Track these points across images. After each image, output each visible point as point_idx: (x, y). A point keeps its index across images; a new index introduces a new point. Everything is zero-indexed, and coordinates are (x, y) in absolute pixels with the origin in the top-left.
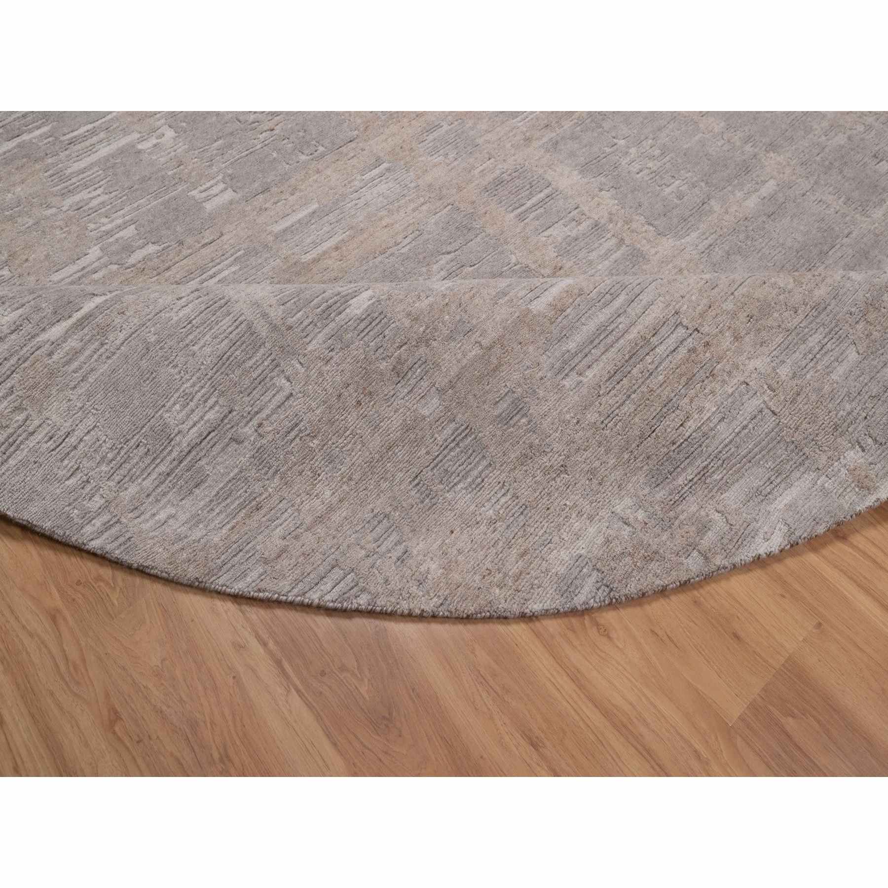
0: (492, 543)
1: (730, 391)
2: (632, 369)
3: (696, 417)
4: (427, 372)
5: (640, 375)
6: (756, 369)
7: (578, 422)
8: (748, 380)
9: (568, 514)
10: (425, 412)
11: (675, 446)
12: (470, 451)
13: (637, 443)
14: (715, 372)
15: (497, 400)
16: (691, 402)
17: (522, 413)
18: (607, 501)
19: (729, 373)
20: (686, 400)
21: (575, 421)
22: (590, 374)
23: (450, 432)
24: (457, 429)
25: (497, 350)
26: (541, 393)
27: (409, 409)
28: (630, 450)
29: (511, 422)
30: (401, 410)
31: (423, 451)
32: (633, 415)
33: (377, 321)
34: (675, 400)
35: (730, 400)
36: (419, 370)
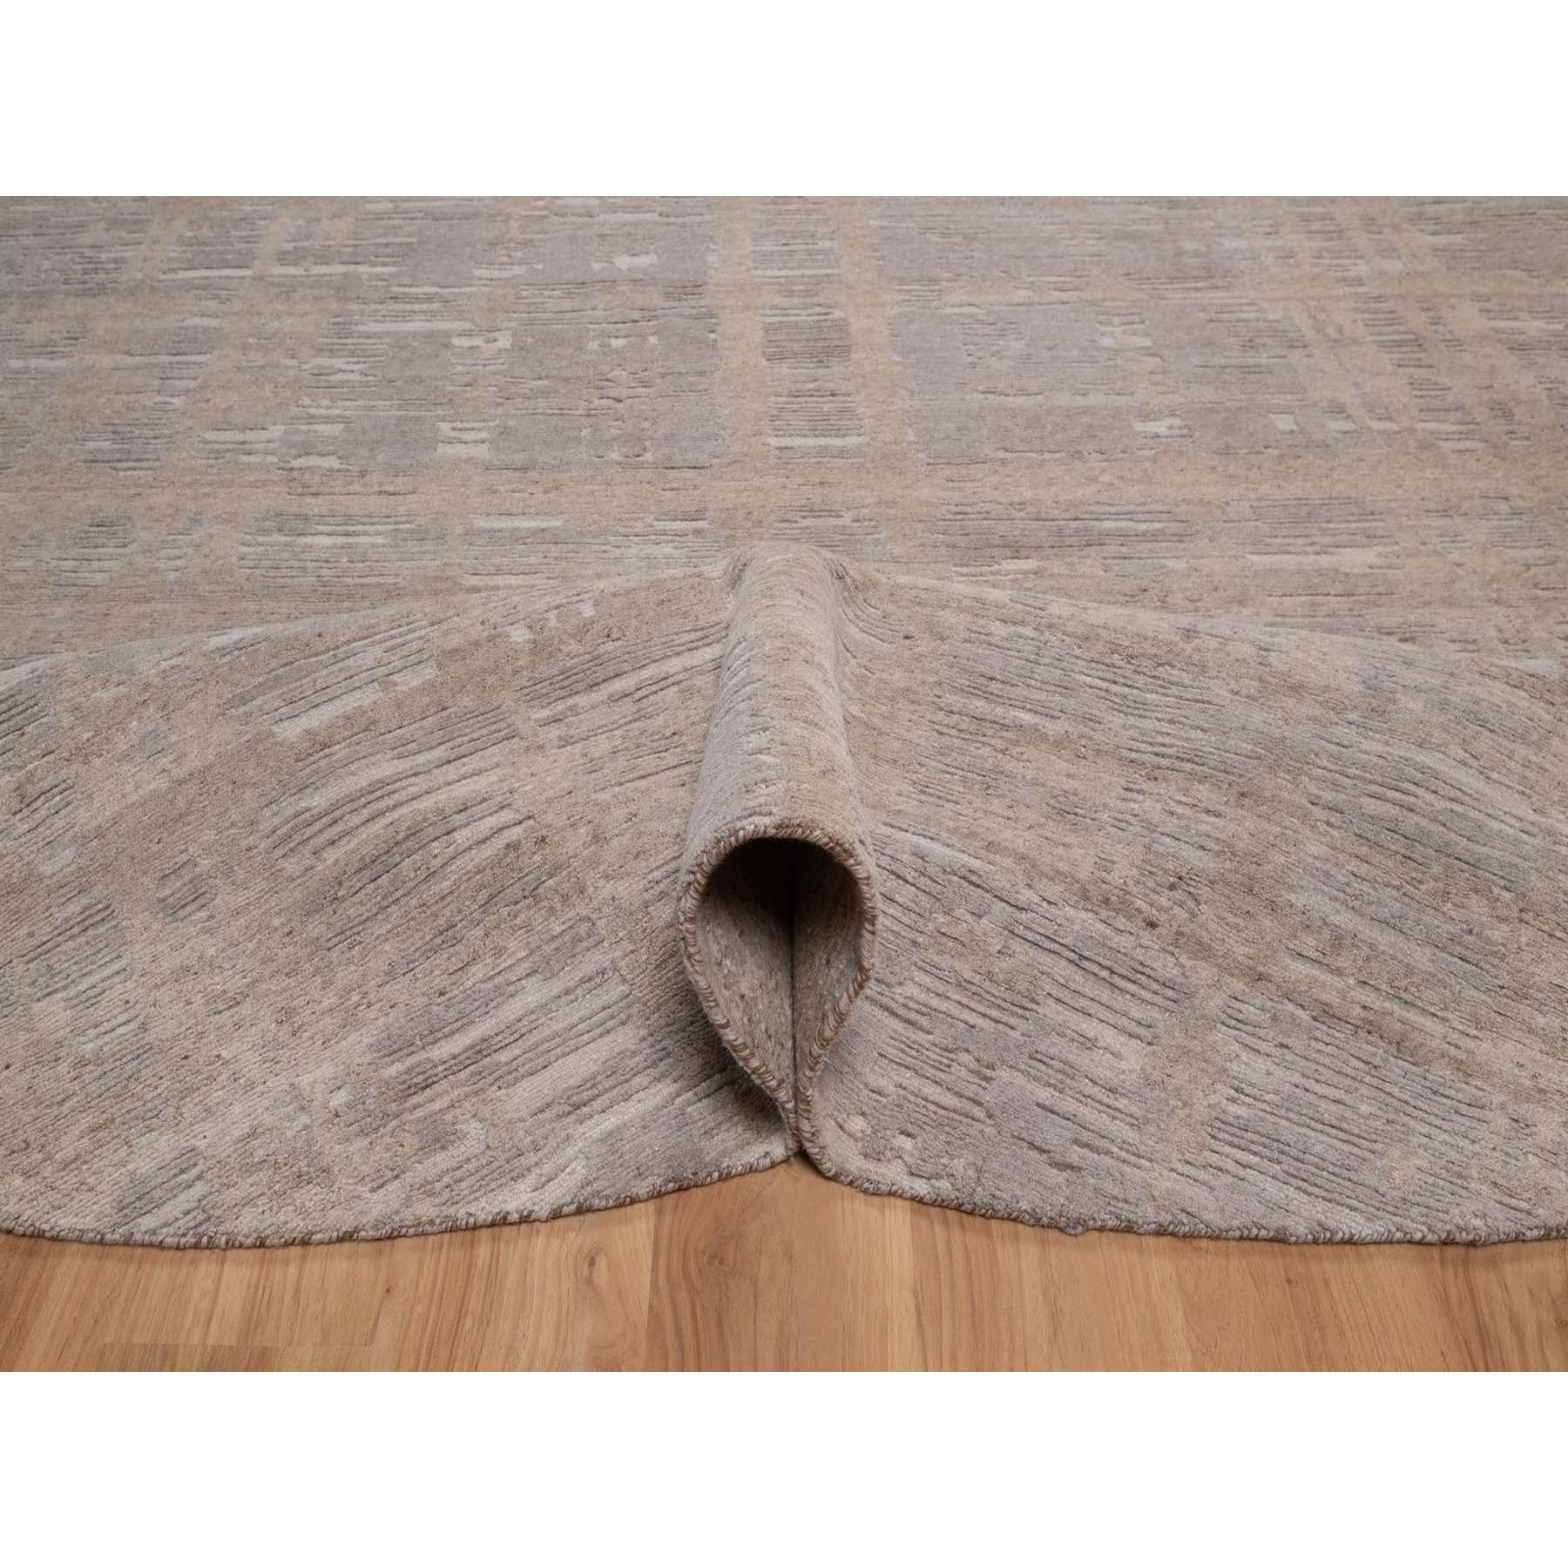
0: (59, 1098)
1: (558, 930)
2: (402, 860)
3: (488, 961)
4: (69, 803)
5: (412, 875)
6: (613, 899)
7: (290, 933)
8: (594, 916)
9: (215, 1073)
10: (47, 869)
11: (442, 998)
12: (101, 946)
13: (379, 980)
14: (541, 890)
15: (167, 872)
16: (487, 935)
17: (202, 901)
18: (293, 1063)
19: (565, 899)
20: (479, 932)
21: (287, 930)
22: (330, 856)
23: (79, 909)
24: (90, 907)
25: (192, 788)
26: (240, 874)
27: (22, 859)
28: (364, 989)
29: (182, 913)
30: (8, 858)
31: (25, 930)
32: (382, 938)
33: (20, 708)
34: (459, 925)
35: (554, 945)
36: (58, 798)
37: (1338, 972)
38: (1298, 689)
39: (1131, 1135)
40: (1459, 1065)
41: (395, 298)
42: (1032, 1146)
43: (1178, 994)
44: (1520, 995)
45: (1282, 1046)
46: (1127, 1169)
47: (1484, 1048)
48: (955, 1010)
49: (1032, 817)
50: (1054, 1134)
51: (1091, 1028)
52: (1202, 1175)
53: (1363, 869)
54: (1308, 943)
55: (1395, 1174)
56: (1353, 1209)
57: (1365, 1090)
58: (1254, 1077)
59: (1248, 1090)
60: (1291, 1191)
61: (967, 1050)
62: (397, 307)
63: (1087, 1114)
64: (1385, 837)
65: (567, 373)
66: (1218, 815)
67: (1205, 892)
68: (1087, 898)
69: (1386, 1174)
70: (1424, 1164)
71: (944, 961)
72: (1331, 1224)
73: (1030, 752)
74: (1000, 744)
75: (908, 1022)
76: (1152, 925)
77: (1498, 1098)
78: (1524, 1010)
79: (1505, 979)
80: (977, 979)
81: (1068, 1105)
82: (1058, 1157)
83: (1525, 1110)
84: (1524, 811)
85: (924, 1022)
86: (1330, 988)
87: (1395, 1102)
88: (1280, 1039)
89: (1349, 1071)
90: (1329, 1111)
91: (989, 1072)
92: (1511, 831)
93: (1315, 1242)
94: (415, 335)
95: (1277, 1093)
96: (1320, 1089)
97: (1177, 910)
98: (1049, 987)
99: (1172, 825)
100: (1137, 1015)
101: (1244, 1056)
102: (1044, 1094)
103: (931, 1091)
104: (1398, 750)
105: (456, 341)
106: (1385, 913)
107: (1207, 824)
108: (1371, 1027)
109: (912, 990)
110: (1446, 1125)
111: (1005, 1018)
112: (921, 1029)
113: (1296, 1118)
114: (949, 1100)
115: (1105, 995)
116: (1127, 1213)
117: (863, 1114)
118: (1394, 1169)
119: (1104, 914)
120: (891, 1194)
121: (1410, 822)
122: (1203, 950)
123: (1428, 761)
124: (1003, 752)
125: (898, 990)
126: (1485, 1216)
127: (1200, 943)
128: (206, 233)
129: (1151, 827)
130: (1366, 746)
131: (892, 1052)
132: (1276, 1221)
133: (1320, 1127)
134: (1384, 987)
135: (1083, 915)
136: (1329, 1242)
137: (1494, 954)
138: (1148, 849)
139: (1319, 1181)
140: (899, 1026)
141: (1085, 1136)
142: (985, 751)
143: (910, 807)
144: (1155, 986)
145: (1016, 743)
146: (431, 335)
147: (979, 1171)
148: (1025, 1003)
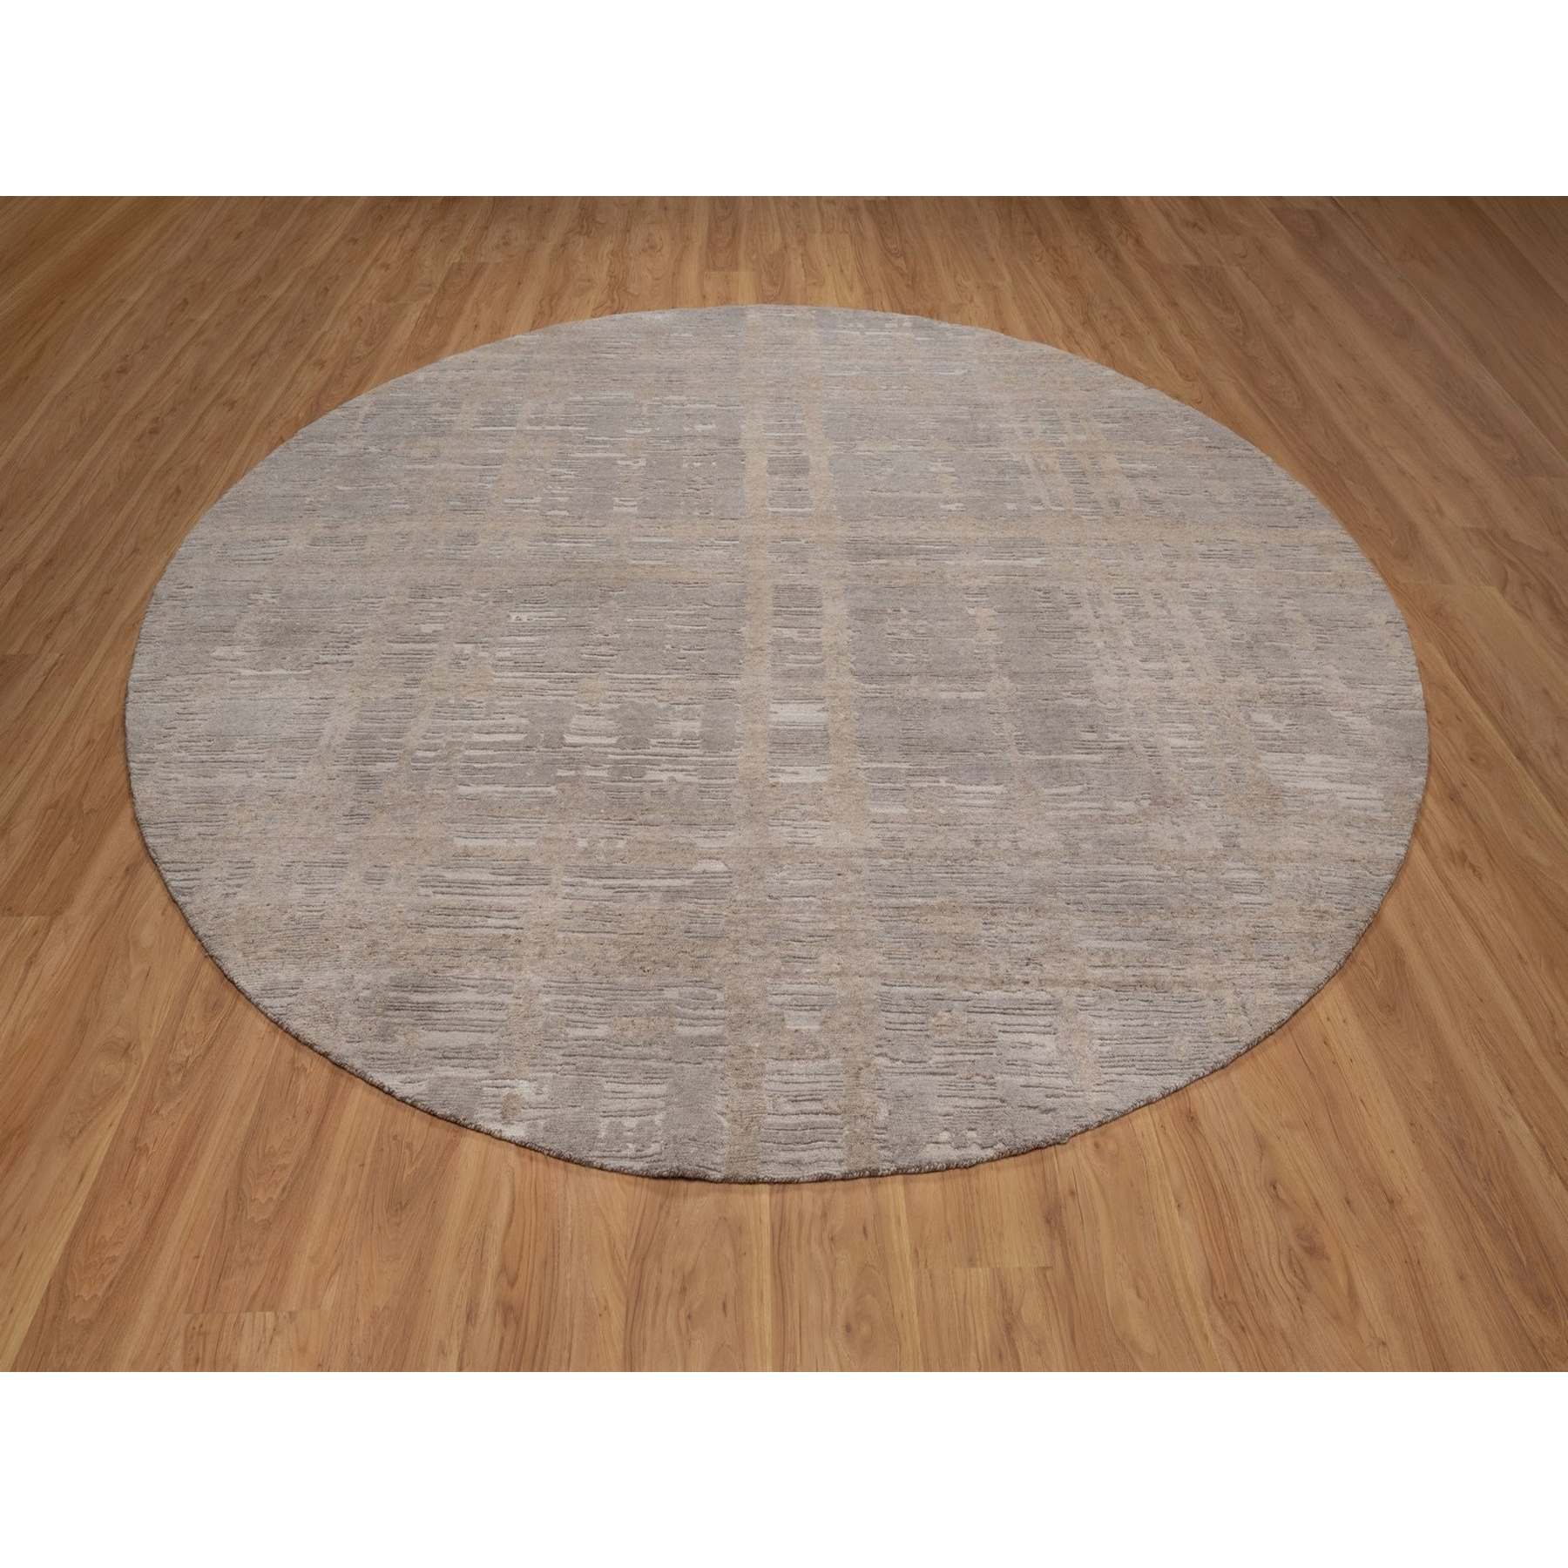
37: (1114, 967)
38: (1037, 854)
39: (1069, 1083)
40: (1183, 984)
41: (588, 442)
42: (1029, 1107)
43: (1054, 1006)
44: (1191, 944)
45: (1110, 1009)
46: (1075, 1100)
47: (1189, 972)
48: (960, 1057)
49: (948, 953)
50: (1035, 1096)
51: (1026, 1038)
52: (1107, 1087)
53: (1102, 923)
54: (1096, 960)
55: (1182, 1049)
56: (1171, 1074)
57: (1152, 1014)
58: (1106, 1030)
59: (1106, 1037)
60: (1146, 1078)
61: (977, 1075)
62: (590, 446)
63: (1045, 1081)
64: (1104, 908)
65: (674, 477)
66: (1031, 925)
67: (1042, 960)
68: (994, 985)
69: (1178, 1051)
70: (1190, 1038)
71: (945, 1037)
72: (1167, 1086)
73: (930, 918)
74: (914, 918)
75: (943, 1074)
76: (1027, 983)
77: (1205, 992)
78: (1195, 949)
79: (1181, 941)
80: (964, 1038)
81: (1034, 1080)
82: (1043, 1108)
83: (1218, 993)
84: (1152, 871)
85: (951, 1070)
86: (1115, 975)
87: (1167, 1015)
88: (1108, 1007)
89: (1141, 1008)
90: (1143, 1032)
91: (992, 1081)
92: (1153, 883)
93: (1164, 1097)
94: (599, 459)
95: (1118, 1033)
96: (1133, 1023)
97: (1035, 972)
98: (998, 1028)
99: (1014, 937)
100: (1043, 1023)
101: (1097, 1021)
102: (1022, 1080)
103: (971, 1103)
104: (1091, 869)
105: (619, 462)
106: (1119, 936)
107: (1028, 931)
108: (1141, 984)
109: (938, 1058)
110: (1191, 1015)
111: (987, 1050)
112: (951, 1074)
113: (1130, 1041)
114: (981, 1103)
115: (1023, 1020)
116: (1084, 1122)
117: (946, 1129)
118: (1179, 1047)
119: (1004, 987)
120: (978, 1163)
121: (1110, 898)
122: (1055, 982)
123: (1105, 870)
124: (917, 922)
125: (931, 1062)
126: (1224, 1053)
127: (1051, 980)
128: (490, 409)
129: (1006, 941)
130: (1078, 871)
131: (944, 1092)
132: (1145, 1095)
133: (1141, 1041)
134: (1137, 964)
135: (996, 992)
136: (1169, 1094)
137: (1170, 933)
138: (1009, 952)
139: (1154, 1067)
140: (940, 1078)
141: (1049, 1092)
142: (908, 924)
143: (888, 969)
144: (1043, 1007)
145: (921, 915)
146: (607, 459)
147: (1012, 1131)
148: (991, 1042)
